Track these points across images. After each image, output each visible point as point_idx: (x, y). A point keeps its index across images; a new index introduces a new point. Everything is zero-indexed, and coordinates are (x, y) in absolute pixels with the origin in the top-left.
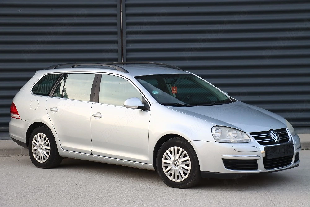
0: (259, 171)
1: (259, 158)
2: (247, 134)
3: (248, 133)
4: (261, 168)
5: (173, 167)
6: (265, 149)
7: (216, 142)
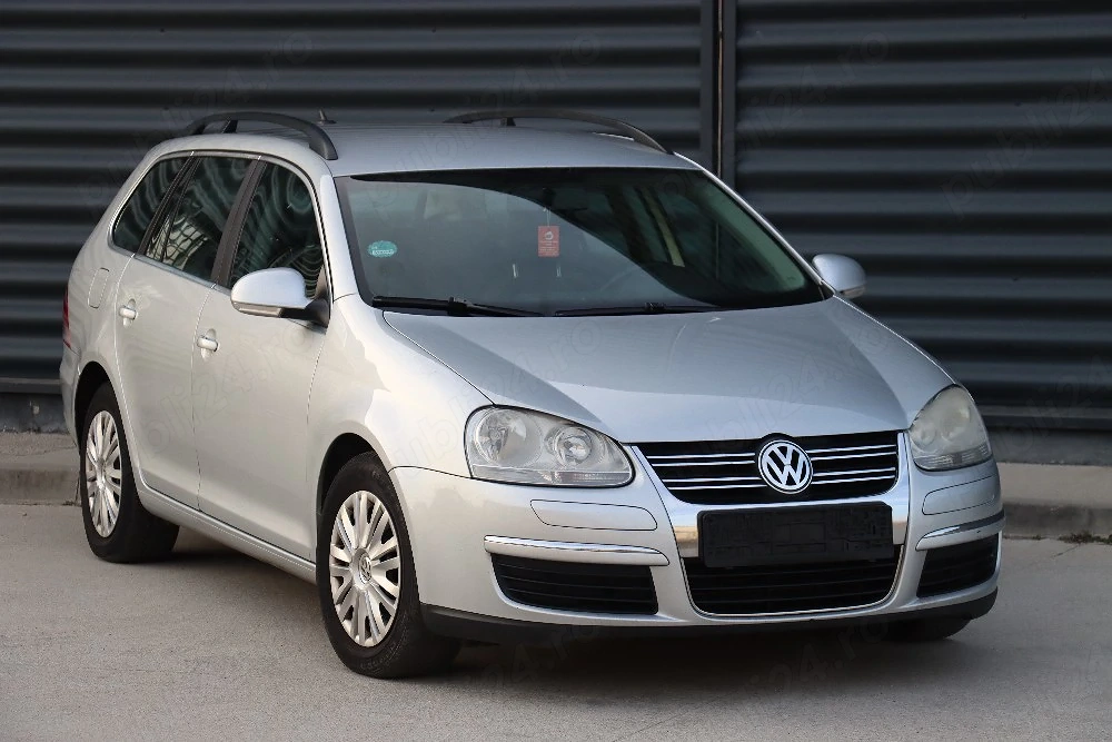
0: (663, 618)
1: (660, 559)
2: (626, 448)
3: (631, 444)
4: (675, 608)
5: (356, 580)
6: (703, 519)
7: (472, 478)
